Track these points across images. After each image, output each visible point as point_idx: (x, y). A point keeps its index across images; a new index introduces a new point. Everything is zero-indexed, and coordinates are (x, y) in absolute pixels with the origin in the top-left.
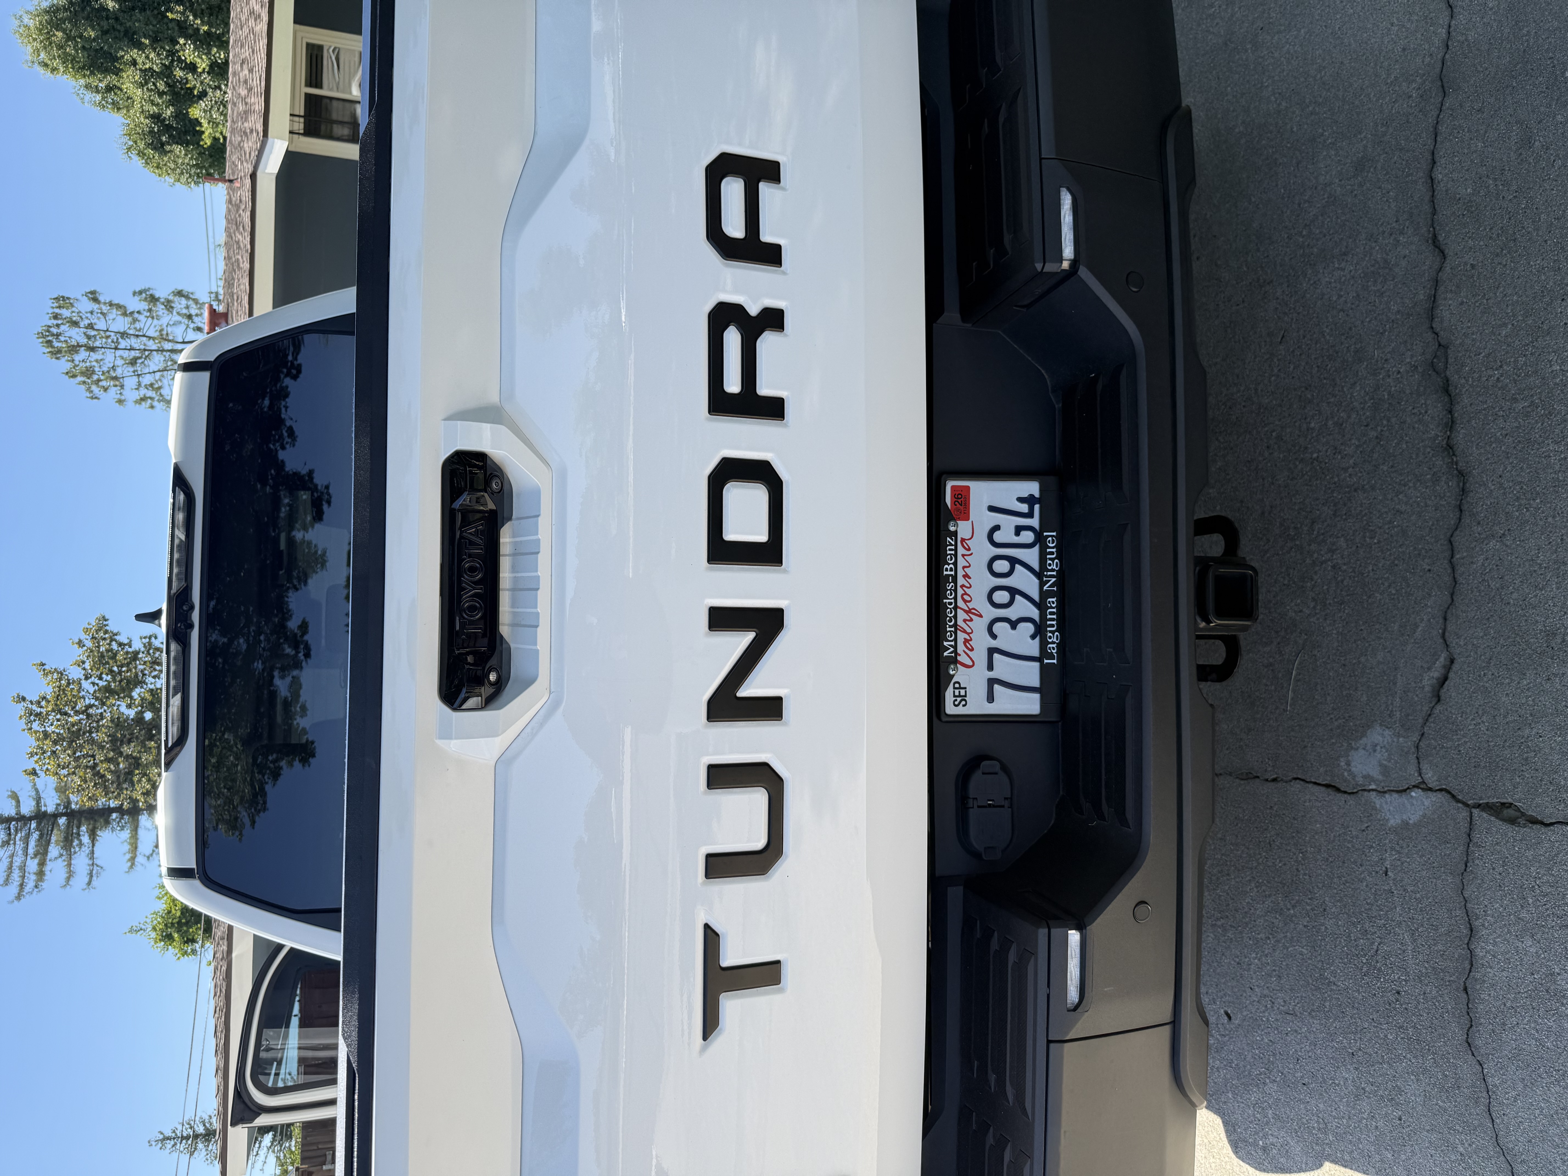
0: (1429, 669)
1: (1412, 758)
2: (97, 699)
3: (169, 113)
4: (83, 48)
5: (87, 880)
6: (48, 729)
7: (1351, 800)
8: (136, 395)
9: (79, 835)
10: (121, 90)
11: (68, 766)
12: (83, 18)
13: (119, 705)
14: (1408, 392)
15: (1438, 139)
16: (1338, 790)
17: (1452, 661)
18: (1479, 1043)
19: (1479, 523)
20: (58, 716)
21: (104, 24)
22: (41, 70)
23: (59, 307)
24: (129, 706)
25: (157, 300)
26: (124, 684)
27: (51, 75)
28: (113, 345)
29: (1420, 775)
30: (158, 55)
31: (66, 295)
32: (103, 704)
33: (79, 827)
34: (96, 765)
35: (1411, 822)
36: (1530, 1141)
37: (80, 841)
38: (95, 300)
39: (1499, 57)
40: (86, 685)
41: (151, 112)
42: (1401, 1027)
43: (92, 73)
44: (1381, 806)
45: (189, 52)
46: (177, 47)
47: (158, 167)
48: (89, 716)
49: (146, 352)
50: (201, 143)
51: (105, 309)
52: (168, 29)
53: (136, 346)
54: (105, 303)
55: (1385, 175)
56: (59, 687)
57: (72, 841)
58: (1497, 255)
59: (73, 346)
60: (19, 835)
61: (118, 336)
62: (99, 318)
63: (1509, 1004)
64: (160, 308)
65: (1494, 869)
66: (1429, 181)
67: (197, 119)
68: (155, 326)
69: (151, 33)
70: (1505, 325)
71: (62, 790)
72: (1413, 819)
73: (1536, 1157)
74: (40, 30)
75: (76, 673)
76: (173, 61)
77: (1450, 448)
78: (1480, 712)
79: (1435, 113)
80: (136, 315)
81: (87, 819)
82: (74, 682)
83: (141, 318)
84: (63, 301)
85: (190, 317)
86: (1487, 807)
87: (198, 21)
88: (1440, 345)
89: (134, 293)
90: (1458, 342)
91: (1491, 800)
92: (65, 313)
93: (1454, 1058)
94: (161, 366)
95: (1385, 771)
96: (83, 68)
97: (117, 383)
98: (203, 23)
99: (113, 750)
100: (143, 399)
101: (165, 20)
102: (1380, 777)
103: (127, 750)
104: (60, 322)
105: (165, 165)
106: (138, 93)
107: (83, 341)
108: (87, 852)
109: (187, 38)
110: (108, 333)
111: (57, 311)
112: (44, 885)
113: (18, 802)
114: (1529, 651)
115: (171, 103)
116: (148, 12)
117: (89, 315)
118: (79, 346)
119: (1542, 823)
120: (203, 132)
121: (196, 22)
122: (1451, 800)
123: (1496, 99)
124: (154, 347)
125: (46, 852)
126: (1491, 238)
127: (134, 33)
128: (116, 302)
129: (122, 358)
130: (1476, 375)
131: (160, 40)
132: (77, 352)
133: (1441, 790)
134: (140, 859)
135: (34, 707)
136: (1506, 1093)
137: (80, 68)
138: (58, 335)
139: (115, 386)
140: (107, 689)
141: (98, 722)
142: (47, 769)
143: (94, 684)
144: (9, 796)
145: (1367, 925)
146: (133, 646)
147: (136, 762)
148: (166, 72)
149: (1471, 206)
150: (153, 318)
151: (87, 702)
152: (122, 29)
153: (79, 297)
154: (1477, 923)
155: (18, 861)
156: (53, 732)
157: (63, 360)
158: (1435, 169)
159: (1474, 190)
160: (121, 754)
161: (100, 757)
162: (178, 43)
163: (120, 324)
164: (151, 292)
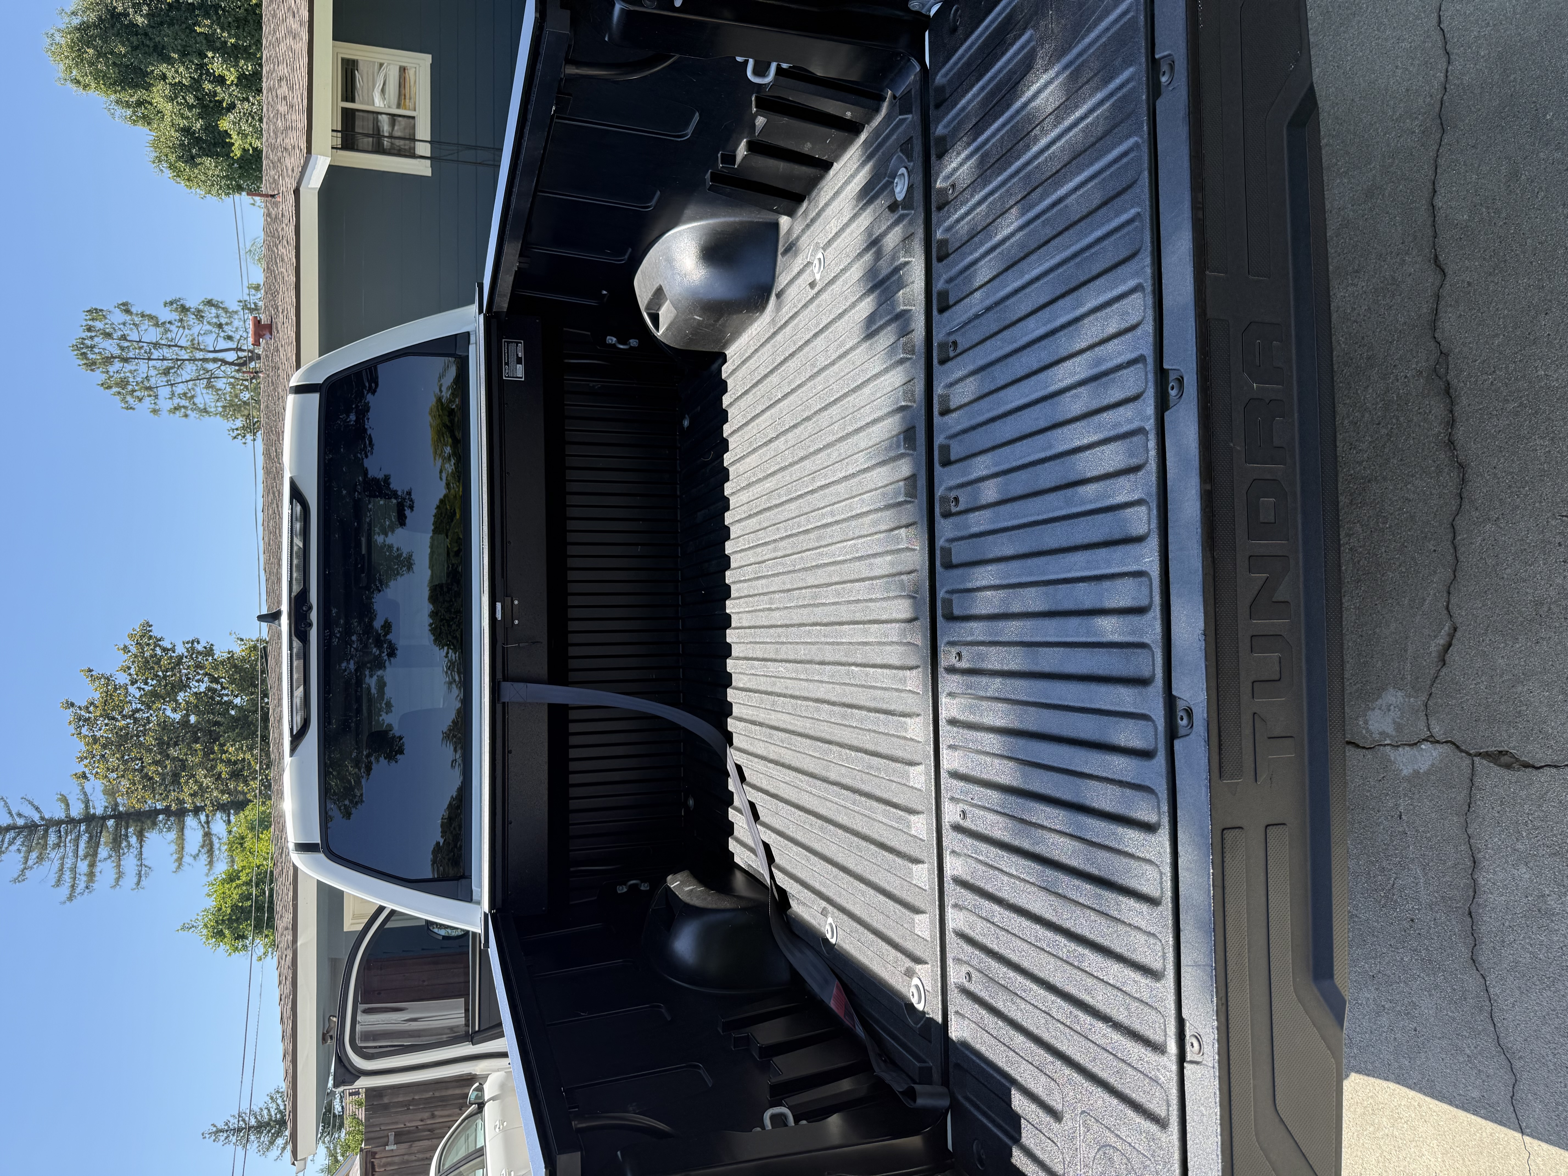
0: (1436, 637)
1: (1422, 715)
2: (143, 703)
3: (198, 126)
4: (114, 63)
5: (135, 880)
6: (96, 733)
7: (1369, 755)
8: (170, 405)
9: (127, 836)
10: (151, 104)
11: (117, 770)
12: (113, 35)
13: (165, 709)
14: (1414, 394)
15: (1438, 171)
16: (1357, 746)
17: (1455, 630)
18: (1482, 959)
19: (1477, 509)
20: (106, 721)
21: (134, 39)
22: (73, 87)
23: (93, 319)
24: (174, 710)
25: (188, 310)
26: (169, 688)
27: (84, 92)
28: (146, 356)
29: (1429, 729)
30: (187, 68)
31: (99, 307)
32: (150, 708)
33: (127, 828)
34: (143, 767)
35: (1421, 771)
36: (1526, 1040)
37: (129, 842)
38: (128, 311)
39: (1490, 100)
40: (132, 690)
41: (181, 126)
42: (1415, 950)
43: (123, 89)
44: (1395, 758)
45: (217, 66)
46: (206, 60)
47: (188, 180)
48: (136, 720)
49: (179, 363)
50: (232, 155)
51: (137, 320)
52: (196, 43)
53: (168, 356)
54: (137, 314)
55: (1392, 202)
56: (107, 693)
57: (121, 843)
58: (1490, 274)
59: (107, 357)
60: (69, 838)
61: (151, 346)
62: (131, 330)
63: (1507, 924)
64: (191, 319)
65: (1493, 808)
66: (1431, 208)
67: (226, 131)
68: (186, 336)
69: (179, 48)
70: (1497, 335)
71: (111, 792)
72: (1424, 767)
73: (1531, 1053)
74: (72, 48)
75: (122, 679)
76: (201, 75)
77: (1451, 443)
78: (1480, 673)
79: (1435, 147)
80: (168, 325)
81: (134, 821)
82: (120, 686)
83: (173, 328)
84: (96, 313)
85: (220, 326)
86: (1487, 755)
87: (225, 34)
88: (1441, 353)
89: (165, 304)
90: (1457, 350)
91: (1490, 749)
92: (99, 325)
93: (1461, 974)
94: (194, 375)
95: (1399, 727)
96: (114, 84)
97: (151, 393)
98: (230, 36)
99: (160, 753)
100: (177, 408)
101: (194, 34)
102: (1394, 733)
103: (173, 752)
104: (93, 334)
105: (196, 177)
106: (168, 108)
107: (117, 352)
108: (136, 852)
109: (215, 50)
110: (141, 344)
111: (90, 323)
112: (95, 885)
113: (68, 805)
114: (1521, 619)
115: (200, 116)
116: (176, 27)
117: (122, 326)
118: (112, 357)
119: (1534, 767)
120: (233, 144)
121: (224, 35)
122: (1456, 750)
123: (1488, 137)
124: (186, 357)
125: (95, 854)
126: (1484, 259)
127: (163, 48)
128: (147, 312)
129: (155, 367)
130: (1473, 380)
131: (188, 54)
132: (111, 363)
133: (1446, 742)
134: (187, 859)
135: (83, 713)
136: (1506, 1000)
137: (111, 84)
138: (92, 347)
139: (150, 396)
140: (154, 694)
141: (144, 726)
142: (97, 773)
143: (139, 689)
144: (59, 800)
145: (1384, 864)
146: (177, 651)
147: (183, 764)
148: (196, 85)
149: (1467, 231)
150: (184, 328)
151: (134, 706)
152: (152, 45)
153: (112, 309)
154: (1480, 856)
155: (69, 863)
156: (102, 736)
157: (98, 372)
158: (1436, 198)
159: (1469, 217)
160: (168, 756)
161: (148, 760)
162: (207, 56)
163: (152, 334)
164: (182, 302)
